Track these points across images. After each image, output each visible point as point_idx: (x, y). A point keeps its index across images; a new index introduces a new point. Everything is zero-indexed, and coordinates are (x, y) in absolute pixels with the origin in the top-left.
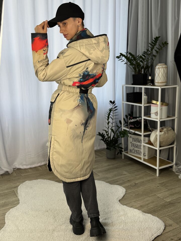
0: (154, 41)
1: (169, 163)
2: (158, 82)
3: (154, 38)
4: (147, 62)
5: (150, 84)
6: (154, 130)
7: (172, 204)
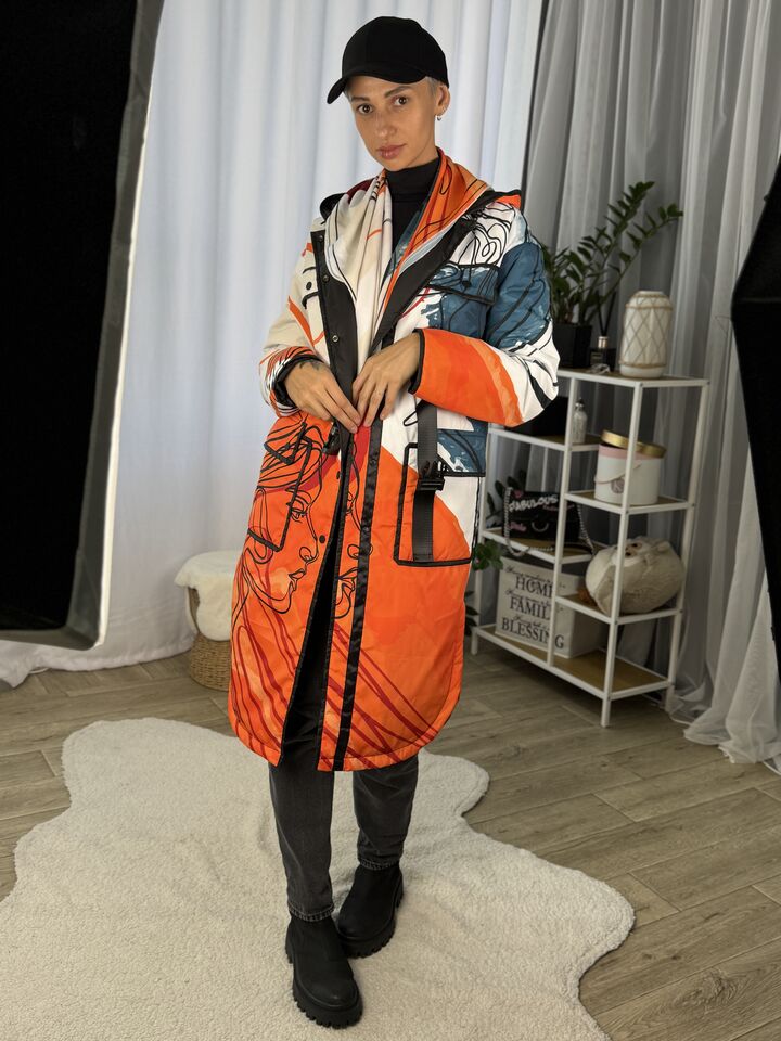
0: (628, 197)
1: (653, 680)
2: (632, 361)
3: (631, 187)
4: (596, 281)
5: (602, 370)
6: (603, 548)
7: (656, 831)
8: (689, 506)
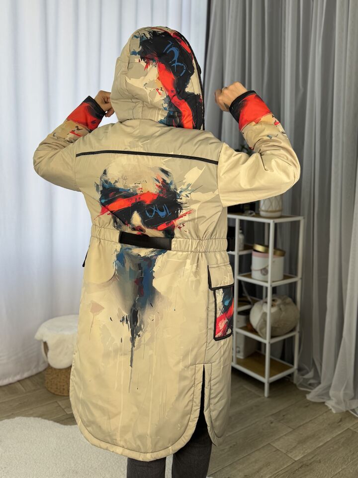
1: (288, 368)
2: (266, 209)
5: (251, 213)
6: (257, 301)
7: (308, 465)
8: (298, 279)
